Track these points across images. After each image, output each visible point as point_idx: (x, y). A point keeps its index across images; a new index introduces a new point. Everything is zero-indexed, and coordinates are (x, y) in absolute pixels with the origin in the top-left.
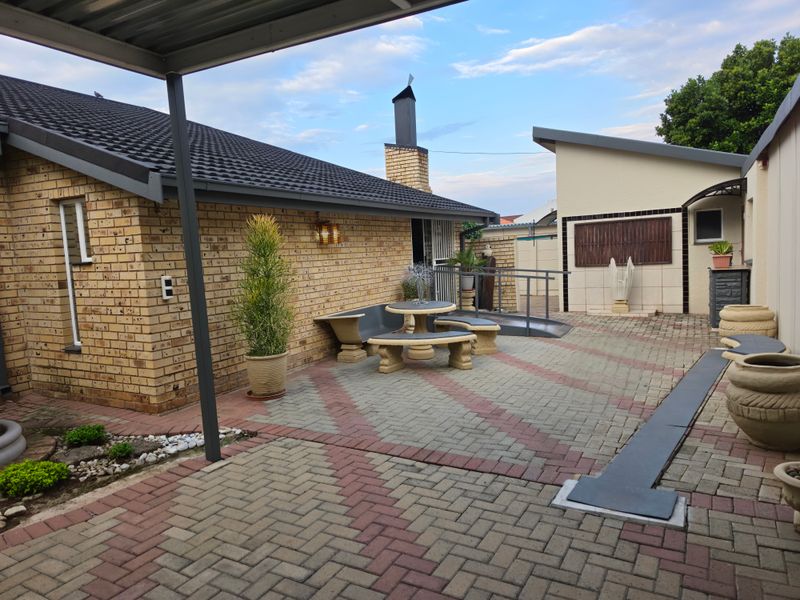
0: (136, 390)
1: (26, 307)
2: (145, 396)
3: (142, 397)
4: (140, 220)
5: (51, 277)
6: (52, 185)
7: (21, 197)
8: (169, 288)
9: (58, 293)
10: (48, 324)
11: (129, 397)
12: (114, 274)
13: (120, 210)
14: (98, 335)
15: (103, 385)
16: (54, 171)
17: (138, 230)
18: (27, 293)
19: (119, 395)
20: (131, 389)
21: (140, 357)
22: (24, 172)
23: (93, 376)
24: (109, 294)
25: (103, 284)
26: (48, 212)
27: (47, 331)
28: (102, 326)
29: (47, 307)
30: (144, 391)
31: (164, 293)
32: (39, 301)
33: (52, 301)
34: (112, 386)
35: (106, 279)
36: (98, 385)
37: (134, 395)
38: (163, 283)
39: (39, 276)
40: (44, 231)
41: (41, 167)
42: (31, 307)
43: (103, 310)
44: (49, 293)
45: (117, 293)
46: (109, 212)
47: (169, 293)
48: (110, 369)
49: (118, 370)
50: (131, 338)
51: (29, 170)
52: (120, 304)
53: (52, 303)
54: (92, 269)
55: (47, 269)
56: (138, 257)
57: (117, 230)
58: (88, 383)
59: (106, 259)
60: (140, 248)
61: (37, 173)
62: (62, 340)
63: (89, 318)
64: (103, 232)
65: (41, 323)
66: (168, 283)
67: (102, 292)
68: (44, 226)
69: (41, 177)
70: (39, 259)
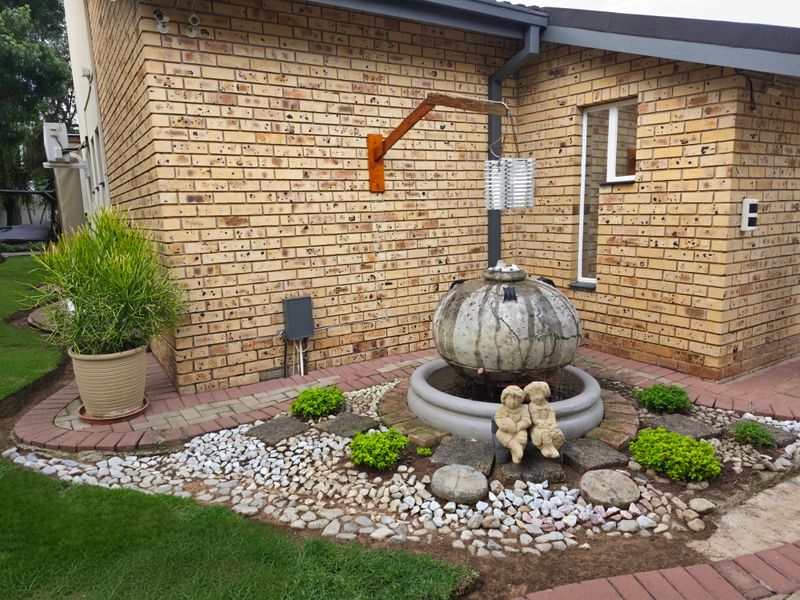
0: (683, 345)
1: (520, 235)
2: (697, 355)
3: (690, 356)
4: (736, 120)
5: (563, 200)
6: (587, 87)
7: (533, 108)
8: (753, 215)
9: (570, 219)
10: (549, 255)
11: (668, 353)
12: (671, 196)
13: (699, 109)
14: (630, 272)
15: (626, 333)
16: (591, 70)
17: (732, 134)
18: (526, 219)
19: (649, 348)
20: (673, 343)
21: (698, 305)
22: (545, 76)
23: (609, 320)
24: (658, 220)
25: (649, 209)
26: (573, 122)
27: (547, 263)
28: (637, 262)
29: (551, 237)
30: (696, 348)
31: (745, 222)
32: (540, 228)
33: (560, 229)
34: (639, 335)
35: (656, 202)
36: (615, 331)
37: (678, 351)
38: (746, 208)
39: (545, 200)
40: (563, 145)
41: (570, 68)
42: (528, 236)
43: (642, 241)
44: (558, 220)
45: (670, 220)
46: (679, 113)
47: (752, 222)
48: (638, 315)
49: (654, 317)
50: (685, 278)
51: (551, 73)
52: (674, 235)
53: (560, 231)
54: (634, 188)
55: (559, 191)
56: (721, 172)
57: (688, 137)
58: (601, 328)
59: (658, 176)
60: (729, 159)
61: (563, 76)
62: (567, 275)
63: (615, 251)
64: (664, 141)
65: (539, 254)
66: (753, 208)
67: (645, 219)
68: (563, 140)
69: (570, 80)
70: (549, 180)
